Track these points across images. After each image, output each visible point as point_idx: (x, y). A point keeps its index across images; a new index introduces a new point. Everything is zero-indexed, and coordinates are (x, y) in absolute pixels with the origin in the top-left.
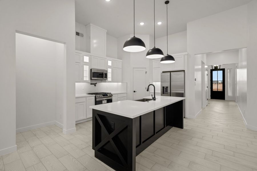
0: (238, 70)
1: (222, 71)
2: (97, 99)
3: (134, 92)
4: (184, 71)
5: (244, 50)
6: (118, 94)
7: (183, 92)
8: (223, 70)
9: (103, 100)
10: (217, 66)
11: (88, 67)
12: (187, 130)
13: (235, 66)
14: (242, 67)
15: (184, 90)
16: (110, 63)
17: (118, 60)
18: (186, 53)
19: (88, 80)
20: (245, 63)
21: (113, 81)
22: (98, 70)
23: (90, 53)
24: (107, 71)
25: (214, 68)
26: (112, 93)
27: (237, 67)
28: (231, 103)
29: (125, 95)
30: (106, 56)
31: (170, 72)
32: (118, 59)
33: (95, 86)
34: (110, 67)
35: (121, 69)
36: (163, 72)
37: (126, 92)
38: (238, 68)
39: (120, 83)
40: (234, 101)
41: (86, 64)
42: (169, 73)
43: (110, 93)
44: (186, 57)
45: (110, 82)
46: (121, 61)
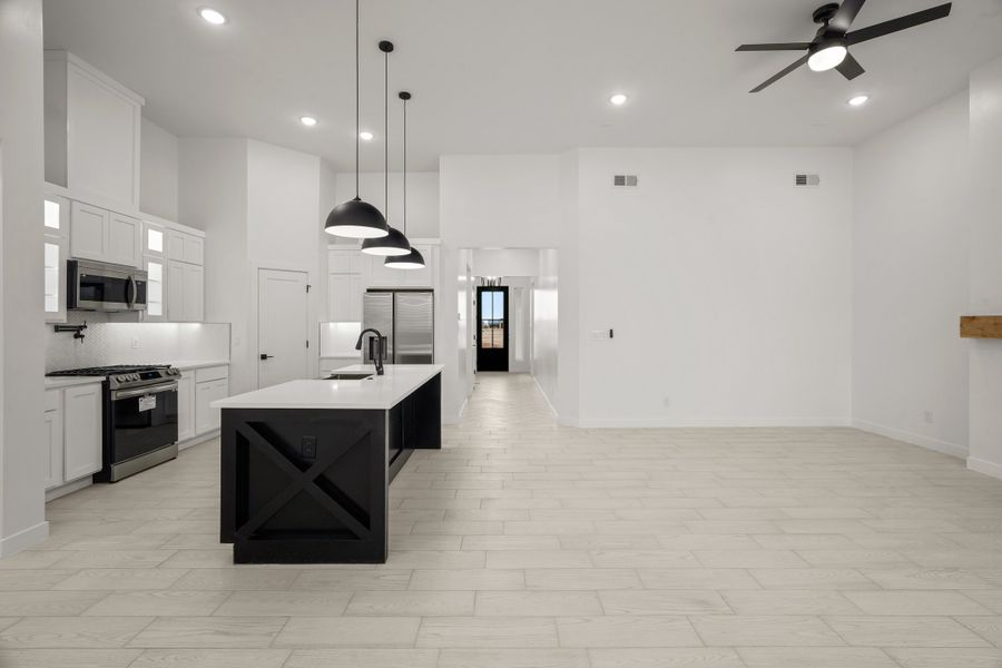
0: (536, 292)
1: (502, 294)
2: (113, 393)
3: (264, 357)
4: (432, 291)
5: (551, 252)
6: (195, 369)
7: (430, 352)
8: (505, 290)
9: (142, 396)
10: (494, 278)
11: (57, 249)
12: (449, 451)
13: (531, 284)
14: (546, 287)
15: (430, 346)
16: (155, 241)
17: (184, 228)
18: (438, 241)
19: (56, 310)
20: (553, 279)
21: (167, 317)
22: (103, 265)
23: (66, 186)
24: (145, 274)
25: (486, 285)
26: (175, 365)
27: (534, 286)
28: (523, 379)
29: (224, 372)
30: (141, 210)
31: (394, 291)
32: (181, 222)
33: (78, 336)
34: (155, 257)
35: (202, 268)
36: (369, 291)
37: (228, 361)
38: (537, 288)
39: (196, 326)
40: (528, 373)
41: (52, 236)
42: (391, 294)
43: (169, 367)
44: (437, 250)
45: (155, 319)
46: (202, 234)
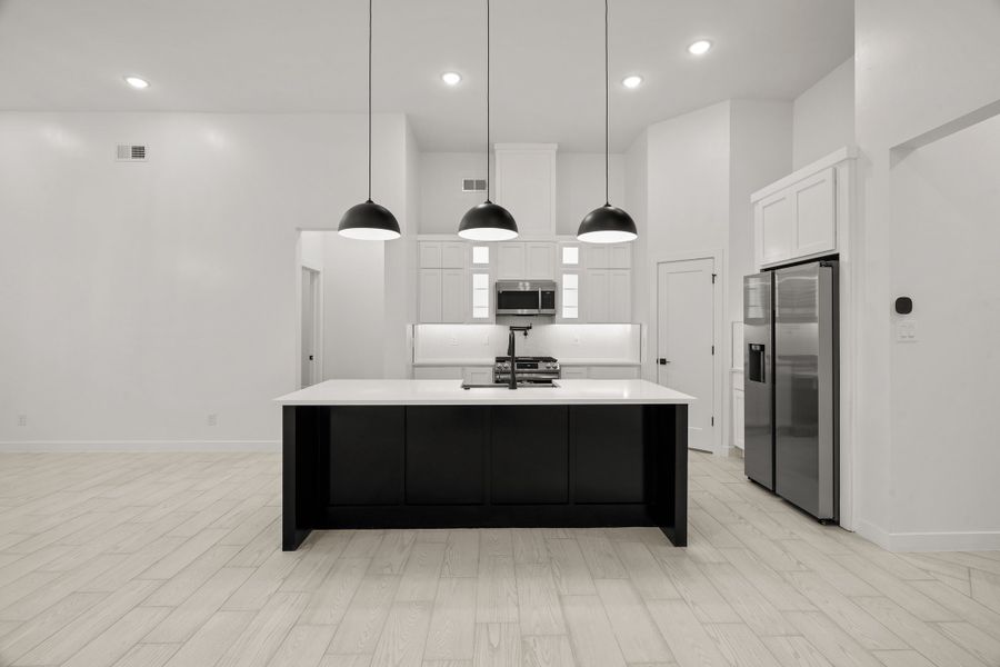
2: (496, 375)
3: (663, 362)
11: (486, 276)
16: (570, 256)
22: (518, 283)
24: (555, 284)
29: (632, 372)
30: (557, 234)
33: (526, 334)
34: (570, 269)
37: (637, 363)
41: (481, 269)
42: (770, 274)
43: (556, 361)
45: (570, 321)
